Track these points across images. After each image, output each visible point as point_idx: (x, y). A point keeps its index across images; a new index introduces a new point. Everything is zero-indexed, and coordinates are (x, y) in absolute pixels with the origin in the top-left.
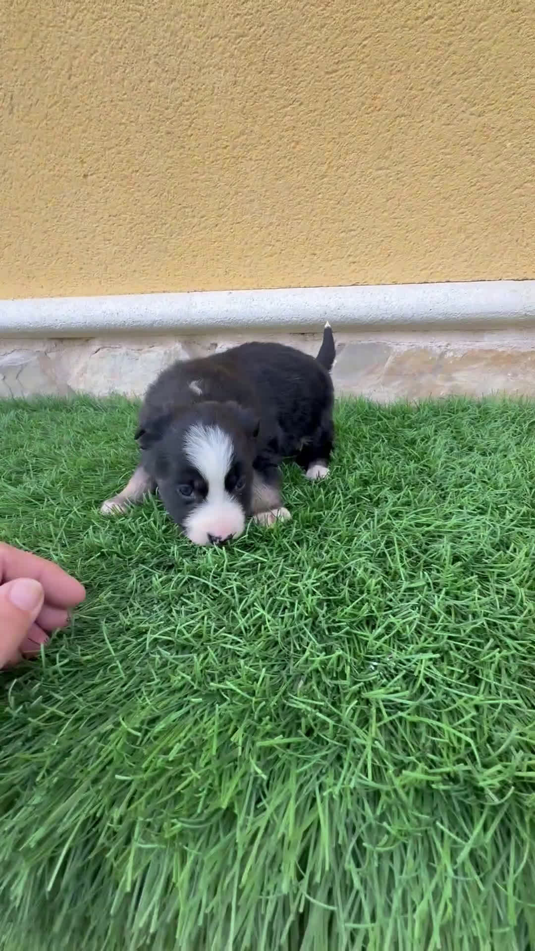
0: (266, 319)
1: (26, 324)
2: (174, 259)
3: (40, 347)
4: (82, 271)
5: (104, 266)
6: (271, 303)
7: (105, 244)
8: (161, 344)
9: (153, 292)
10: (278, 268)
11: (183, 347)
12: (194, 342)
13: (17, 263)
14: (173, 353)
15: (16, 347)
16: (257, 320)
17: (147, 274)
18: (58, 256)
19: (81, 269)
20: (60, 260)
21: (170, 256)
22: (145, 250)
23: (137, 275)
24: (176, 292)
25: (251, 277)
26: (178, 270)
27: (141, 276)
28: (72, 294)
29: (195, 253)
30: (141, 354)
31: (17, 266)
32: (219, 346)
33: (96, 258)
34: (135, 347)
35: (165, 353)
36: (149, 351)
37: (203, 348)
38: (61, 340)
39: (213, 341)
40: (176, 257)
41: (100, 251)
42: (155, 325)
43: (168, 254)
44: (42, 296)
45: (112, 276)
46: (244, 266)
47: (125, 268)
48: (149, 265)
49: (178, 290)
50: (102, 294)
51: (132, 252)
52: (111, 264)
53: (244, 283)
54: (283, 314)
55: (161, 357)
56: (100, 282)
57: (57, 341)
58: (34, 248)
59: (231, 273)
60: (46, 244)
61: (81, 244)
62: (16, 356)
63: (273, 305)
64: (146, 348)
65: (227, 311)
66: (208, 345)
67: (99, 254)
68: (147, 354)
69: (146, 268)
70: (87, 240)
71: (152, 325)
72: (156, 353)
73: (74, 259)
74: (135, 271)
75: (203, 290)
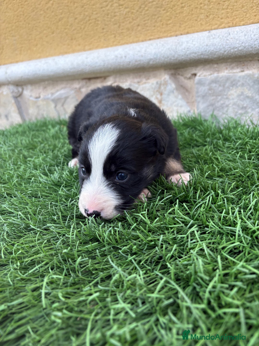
0: (240, 48)
1: (69, 70)
2: (167, 12)
3: (77, 85)
4: (105, 30)
5: (118, 25)
6: (245, 35)
7: (120, 9)
8: (155, 76)
9: (150, 40)
10: (252, 7)
11: (170, 78)
12: (179, 74)
13: (66, 30)
14: (163, 82)
15: (63, 86)
16: (232, 50)
17: (147, 26)
18: (90, 22)
19: (103, 29)
20: (91, 25)
21: (164, 10)
22: (146, 8)
23: (140, 28)
24: (167, 37)
25: (228, 17)
26: (169, 20)
27: (143, 29)
28: (97, 47)
29: (183, 5)
30: (139, 85)
31: (66, 33)
32: (198, 75)
33: (113, 20)
34: (136, 80)
35: (157, 83)
36: (145, 83)
37: (185, 78)
38: (90, 79)
39: (194, 72)
40: (169, 10)
41: (116, 14)
42: (151, 63)
43: (163, 8)
44: (79, 51)
45: (123, 31)
46: (223, 9)
47: (132, 24)
48: (148, 19)
49: (169, 35)
50: (116, 45)
51: (137, 11)
52: (123, 22)
53: (222, 23)
54: (256, 43)
55: (153, 86)
56: (115, 37)
57: (87, 81)
58: (76, 19)
59: (211, 17)
60: (82, 15)
61: (104, 11)
62: (62, 91)
63: (246, 37)
64: (144, 80)
65: (207, 45)
66: (189, 75)
67: (115, 16)
68: (144, 85)
69: (146, 22)
70: (108, 8)
71: (148, 62)
72: (150, 84)
73: (99, 22)
74: (138, 25)
75: (188, 33)
